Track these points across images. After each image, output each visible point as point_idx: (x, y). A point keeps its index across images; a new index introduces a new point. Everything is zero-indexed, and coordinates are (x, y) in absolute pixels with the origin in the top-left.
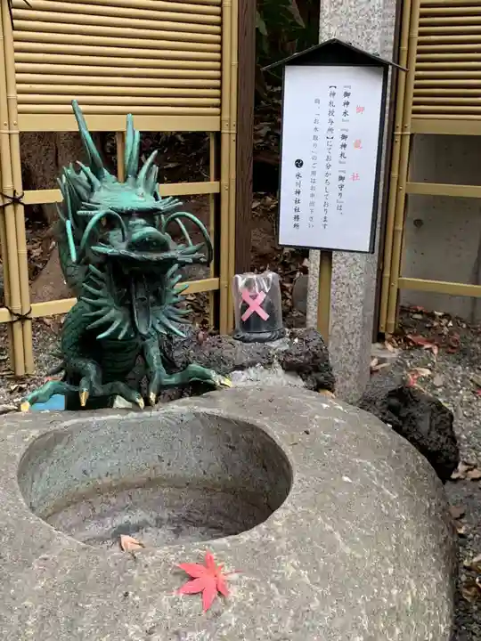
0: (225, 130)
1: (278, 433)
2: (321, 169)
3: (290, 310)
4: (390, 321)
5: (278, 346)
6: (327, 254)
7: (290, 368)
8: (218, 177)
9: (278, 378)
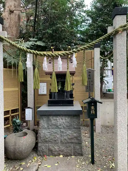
0: (19, 108)
1: (27, 132)
2: (28, 115)
3: (27, 125)
4: (36, 124)
5: (26, 128)
6: (29, 121)
7: (27, 129)
8: (19, 112)
9: (26, 130)
